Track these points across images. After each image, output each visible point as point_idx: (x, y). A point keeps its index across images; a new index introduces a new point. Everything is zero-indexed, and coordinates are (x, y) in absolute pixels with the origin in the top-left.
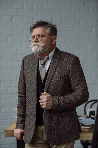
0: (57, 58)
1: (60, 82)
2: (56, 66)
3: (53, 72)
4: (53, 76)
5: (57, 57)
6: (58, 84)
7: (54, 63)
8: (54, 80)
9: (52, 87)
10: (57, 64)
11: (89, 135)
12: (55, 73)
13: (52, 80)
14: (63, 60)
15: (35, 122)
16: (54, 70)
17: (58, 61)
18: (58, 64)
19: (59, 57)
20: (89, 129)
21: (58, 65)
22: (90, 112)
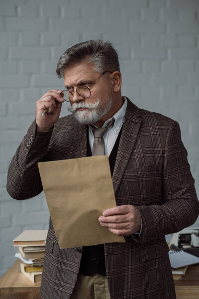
0: (135, 123)
1: (145, 179)
2: (134, 141)
3: (128, 156)
4: (128, 164)
5: (134, 120)
6: (141, 183)
7: (129, 134)
8: (132, 174)
9: (127, 189)
10: (135, 136)
11: (184, 289)
12: (133, 157)
13: (128, 174)
14: (147, 128)
15: (78, 266)
16: (131, 151)
17: (138, 131)
18: (138, 136)
19: (139, 121)
20: (182, 275)
21: (139, 140)
22: (179, 238)
